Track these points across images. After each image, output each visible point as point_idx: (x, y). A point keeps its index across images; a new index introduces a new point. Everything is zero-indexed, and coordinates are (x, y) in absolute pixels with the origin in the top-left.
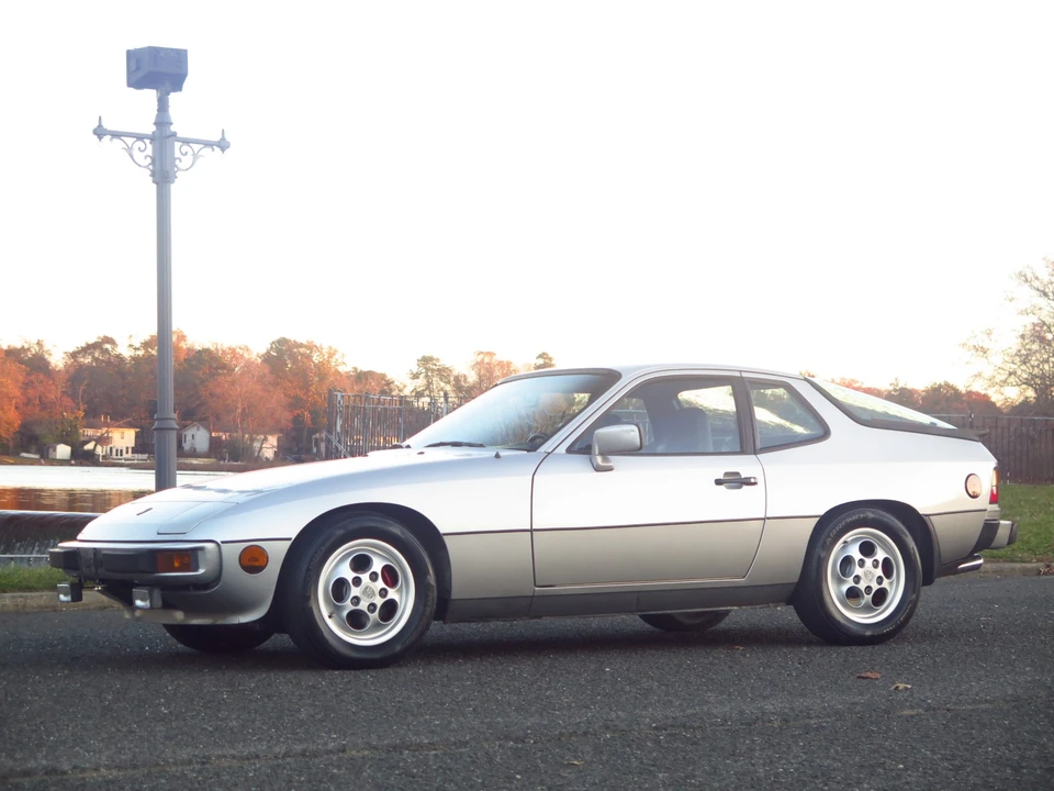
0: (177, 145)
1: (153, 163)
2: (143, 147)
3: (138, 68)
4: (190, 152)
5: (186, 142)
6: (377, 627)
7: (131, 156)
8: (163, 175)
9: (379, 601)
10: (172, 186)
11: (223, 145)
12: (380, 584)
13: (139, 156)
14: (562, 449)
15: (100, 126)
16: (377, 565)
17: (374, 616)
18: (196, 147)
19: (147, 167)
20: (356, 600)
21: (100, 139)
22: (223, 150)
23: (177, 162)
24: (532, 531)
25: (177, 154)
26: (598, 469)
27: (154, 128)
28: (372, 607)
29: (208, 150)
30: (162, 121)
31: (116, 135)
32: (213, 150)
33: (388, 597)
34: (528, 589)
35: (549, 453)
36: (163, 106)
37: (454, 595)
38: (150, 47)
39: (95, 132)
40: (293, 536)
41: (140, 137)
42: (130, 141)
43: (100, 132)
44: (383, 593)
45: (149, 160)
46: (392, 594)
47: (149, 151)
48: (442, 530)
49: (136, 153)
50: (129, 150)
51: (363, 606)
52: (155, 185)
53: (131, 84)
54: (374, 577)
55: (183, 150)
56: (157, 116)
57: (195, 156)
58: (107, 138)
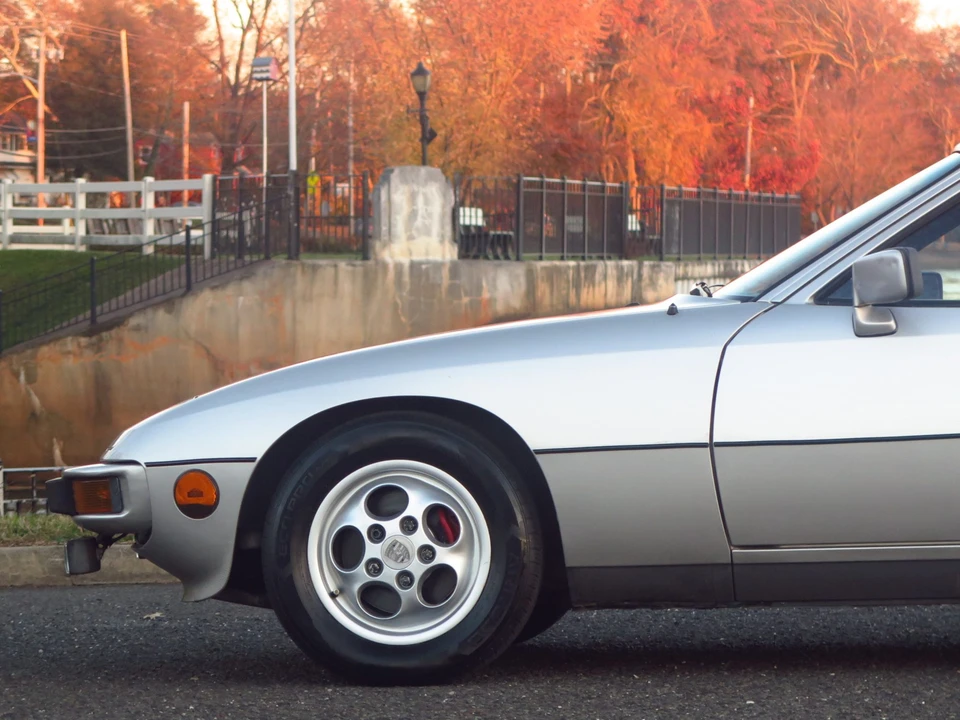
6: (416, 613)
9: (418, 568)
12: (421, 538)
14: (806, 297)
16: (417, 505)
17: (411, 594)
20: (375, 566)
24: (712, 445)
26: (862, 332)
28: (405, 578)
33: (437, 561)
34: (719, 551)
35: (777, 303)
37: (571, 560)
40: (259, 452)
44: (426, 553)
46: (444, 556)
48: (533, 442)
51: (389, 575)
54: (409, 526)
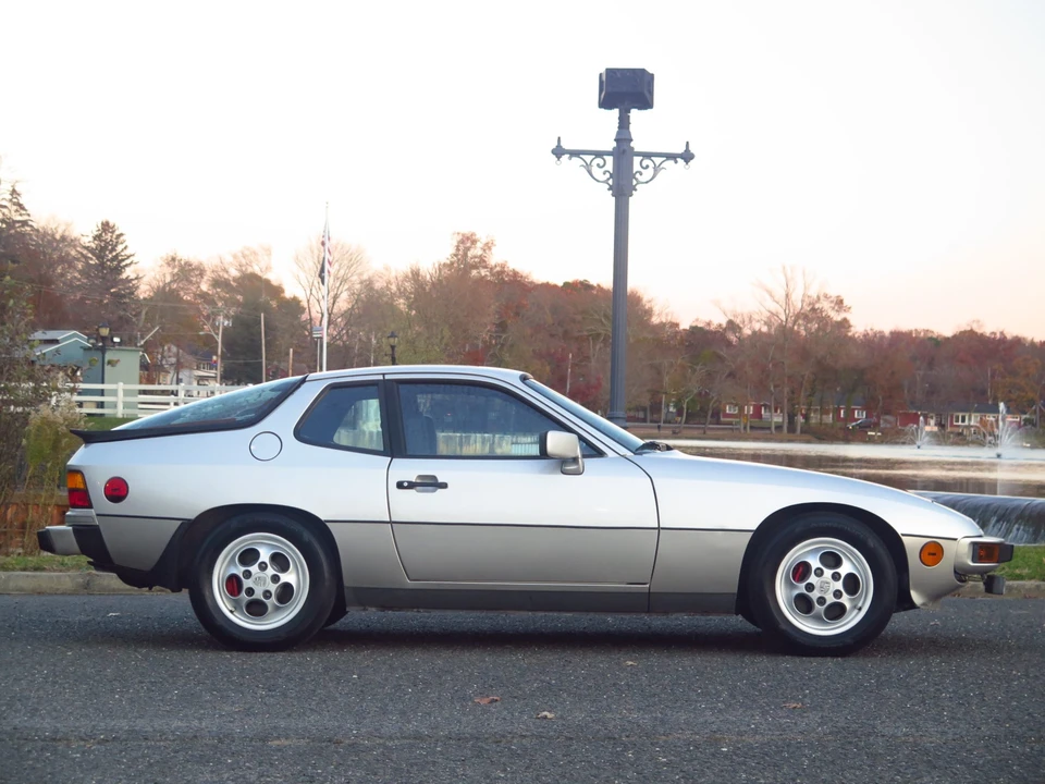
0: (637, 160)
1: (612, 177)
2: (602, 163)
4: (651, 165)
5: (648, 155)
7: (590, 173)
8: (622, 187)
11: (687, 157)
13: (598, 173)
15: (559, 146)
18: (658, 160)
19: (606, 182)
21: (559, 158)
22: (687, 162)
23: (638, 176)
25: (636, 167)
27: (615, 144)
29: (671, 162)
30: (623, 137)
31: (575, 154)
32: (676, 162)
36: (624, 123)
39: (554, 152)
41: (599, 154)
42: (588, 158)
43: (559, 152)
45: (608, 175)
47: (610, 166)
49: (595, 170)
50: (588, 168)
53: (601, 105)
55: (644, 165)
56: (618, 133)
57: (657, 169)
58: (566, 157)
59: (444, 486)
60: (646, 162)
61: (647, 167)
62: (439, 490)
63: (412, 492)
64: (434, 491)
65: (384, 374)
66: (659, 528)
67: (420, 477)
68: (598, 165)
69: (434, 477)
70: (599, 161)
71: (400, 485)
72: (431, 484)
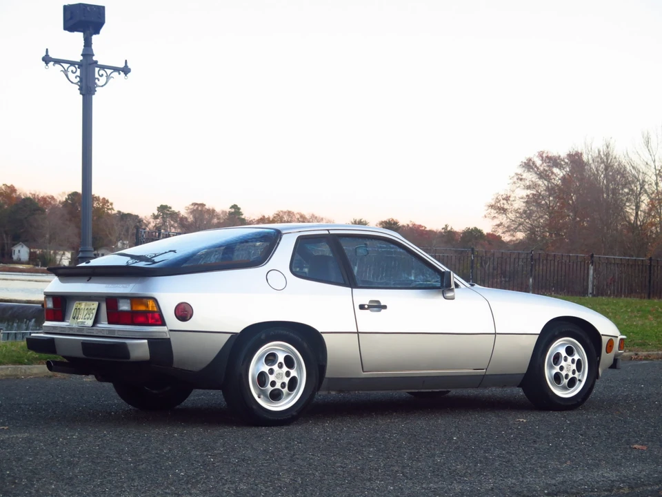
0: (97, 69)
1: (81, 81)
2: (74, 71)
3: (71, 18)
4: (105, 74)
5: (103, 67)
7: (67, 76)
8: (87, 89)
10: (93, 96)
11: (126, 70)
13: (72, 77)
15: (47, 55)
18: (109, 71)
19: (77, 83)
21: (47, 63)
22: (126, 74)
23: (97, 81)
25: (97, 76)
27: (81, 58)
29: (117, 73)
30: (88, 52)
31: (58, 62)
32: (119, 74)
36: (88, 43)
38: (80, 4)
39: (44, 59)
41: (72, 63)
42: (66, 66)
43: (47, 59)
45: (78, 79)
47: (78, 73)
49: (70, 74)
50: (65, 72)
52: (81, 96)
53: (65, 28)
56: (84, 50)
57: (108, 77)
58: (52, 63)
59: (385, 307)
60: (102, 72)
61: (102, 75)
62: (383, 310)
63: (368, 312)
64: (380, 311)
65: (328, 230)
66: (495, 334)
67: (371, 301)
68: (72, 71)
69: (378, 302)
70: (72, 68)
71: (362, 307)
72: (377, 306)
